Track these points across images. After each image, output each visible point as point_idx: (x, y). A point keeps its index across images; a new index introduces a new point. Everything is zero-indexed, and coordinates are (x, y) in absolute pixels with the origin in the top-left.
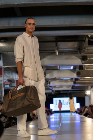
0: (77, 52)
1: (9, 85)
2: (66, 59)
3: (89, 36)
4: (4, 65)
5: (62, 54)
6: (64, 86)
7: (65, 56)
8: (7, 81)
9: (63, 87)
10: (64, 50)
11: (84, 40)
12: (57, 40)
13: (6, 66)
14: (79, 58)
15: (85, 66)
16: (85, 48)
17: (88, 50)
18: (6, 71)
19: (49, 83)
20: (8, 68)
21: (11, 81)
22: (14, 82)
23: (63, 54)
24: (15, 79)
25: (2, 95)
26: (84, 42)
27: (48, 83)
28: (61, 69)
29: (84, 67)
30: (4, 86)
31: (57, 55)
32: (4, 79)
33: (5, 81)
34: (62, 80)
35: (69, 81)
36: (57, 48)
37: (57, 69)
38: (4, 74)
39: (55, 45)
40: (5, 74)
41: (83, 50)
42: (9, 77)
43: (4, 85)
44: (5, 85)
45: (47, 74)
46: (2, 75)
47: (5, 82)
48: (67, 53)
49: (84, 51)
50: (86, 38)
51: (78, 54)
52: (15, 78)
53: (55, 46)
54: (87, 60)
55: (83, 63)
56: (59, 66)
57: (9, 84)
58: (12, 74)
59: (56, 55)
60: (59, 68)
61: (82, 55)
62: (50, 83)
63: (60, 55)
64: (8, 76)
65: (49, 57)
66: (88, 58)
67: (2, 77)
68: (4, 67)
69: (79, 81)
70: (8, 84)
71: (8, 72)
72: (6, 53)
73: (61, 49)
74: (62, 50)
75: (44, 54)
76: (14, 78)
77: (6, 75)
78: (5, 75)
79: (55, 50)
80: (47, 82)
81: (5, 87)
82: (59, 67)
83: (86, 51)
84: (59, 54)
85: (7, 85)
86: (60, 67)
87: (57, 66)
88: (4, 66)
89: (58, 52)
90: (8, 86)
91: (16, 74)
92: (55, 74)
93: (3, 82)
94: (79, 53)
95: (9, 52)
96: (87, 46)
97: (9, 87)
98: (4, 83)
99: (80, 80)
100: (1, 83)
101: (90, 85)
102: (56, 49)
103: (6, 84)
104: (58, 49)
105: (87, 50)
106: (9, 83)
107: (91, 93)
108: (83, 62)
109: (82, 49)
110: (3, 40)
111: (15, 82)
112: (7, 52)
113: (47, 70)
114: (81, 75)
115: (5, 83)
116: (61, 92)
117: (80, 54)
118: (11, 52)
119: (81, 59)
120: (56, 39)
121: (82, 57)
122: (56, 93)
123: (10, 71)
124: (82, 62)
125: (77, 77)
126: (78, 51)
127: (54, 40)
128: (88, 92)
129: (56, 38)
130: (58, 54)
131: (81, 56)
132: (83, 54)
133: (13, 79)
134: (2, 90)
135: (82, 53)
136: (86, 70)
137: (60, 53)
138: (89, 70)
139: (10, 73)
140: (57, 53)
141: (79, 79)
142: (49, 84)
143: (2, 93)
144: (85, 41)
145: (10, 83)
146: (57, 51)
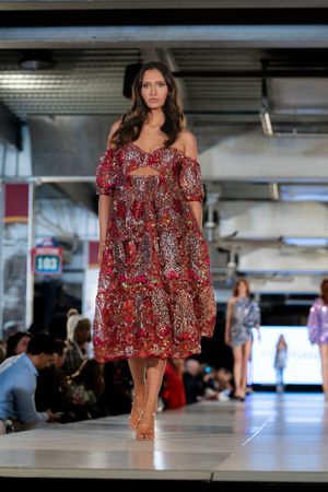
1: (54, 260)
2: (307, 154)
4: (35, 173)
5: (291, 132)
6: (303, 274)
7: (302, 142)
8: (49, 243)
9: (297, 279)
10: (299, 112)
12: (269, 68)
13: (46, 179)
18: (45, 202)
19: (232, 258)
20: (53, 184)
21: (65, 245)
22: (80, 250)
23: (295, 130)
24: (83, 238)
25: (22, 302)
27: (229, 261)
28: (286, 197)
30: (35, 264)
31: (267, 136)
32: (35, 236)
33: (39, 241)
34: (294, 246)
35: (323, 251)
36: (265, 101)
37: (270, 200)
38: (35, 213)
39: (260, 88)
40: (40, 212)
42: (58, 226)
43: (36, 257)
44: (40, 260)
45: (227, 218)
46: (26, 215)
47: (40, 246)
48: (314, 129)
52: (87, 235)
53: (259, 93)
56: (279, 185)
57: (57, 258)
58: (72, 215)
59: (263, 134)
60: (275, 194)
62: (237, 261)
63: (279, 135)
64: (54, 220)
65: (231, 142)
67: (26, 223)
68: (34, 183)
70: (50, 257)
71: (54, 206)
72: (47, 120)
73: (288, 107)
74: (291, 112)
75: (209, 128)
76: (82, 232)
77: (45, 219)
78: (39, 218)
79: (257, 113)
80: (224, 256)
81: (40, 267)
82: (275, 187)
84: (274, 131)
85: (47, 260)
86: (283, 188)
87: (266, 184)
88: (35, 179)
89: (272, 124)
90: (50, 266)
91: (92, 215)
92: (261, 222)
93: (29, 247)
95: (58, 118)
97: (54, 267)
98: (33, 252)
100: (21, 251)
102: (263, 106)
103: (44, 257)
104: (271, 107)
106: (55, 251)
110: (34, 64)
111: (86, 249)
112: (52, 116)
113: (223, 199)
115: (40, 251)
116: (289, 302)
118: (67, 118)
120: (265, 62)
122: (267, 304)
123: (64, 201)
127: (258, 66)
129: (262, 61)
130: (270, 132)
133: (76, 236)
134: (25, 281)
137: (282, 126)
139: (65, 210)
140: (269, 127)
142: (232, 264)
143: (25, 293)
145: (60, 252)
146: (267, 116)
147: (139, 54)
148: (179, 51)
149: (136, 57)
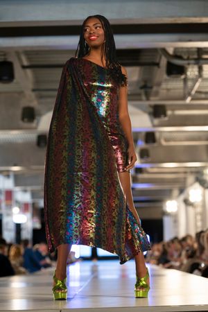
0: (140, 95)
3: (171, 51)
11: (157, 61)
14: (145, 111)
15: (161, 132)
16: (159, 84)
17: (168, 90)
26: (156, 68)
29: (157, 135)
41: (155, 89)
49: (157, 94)
50: (160, 58)
51: (141, 100)
54: (165, 115)
55: (154, 126)
61: (153, 103)
66: (169, 113)
69: (145, 176)
83: (163, 92)
94: (144, 97)
96: (166, 80)
99: (148, 173)
101: (178, 186)
105: (165, 91)
107: (179, 207)
108: (156, 121)
109: (151, 88)
114: (150, 159)
117: (148, 99)
119: (150, 114)
121: (151, 110)
124: (152, 121)
125: (142, 163)
126: (142, 91)
128: (171, 206)
131: (150, 106)
132: (154, 101)
135: (152, 98)
136: (164, 143)
138: (172, 143)
141: (145, 168)
144: (158, 64)
147: (5, 55)
148: (30, 53)
149: (3, 57)
